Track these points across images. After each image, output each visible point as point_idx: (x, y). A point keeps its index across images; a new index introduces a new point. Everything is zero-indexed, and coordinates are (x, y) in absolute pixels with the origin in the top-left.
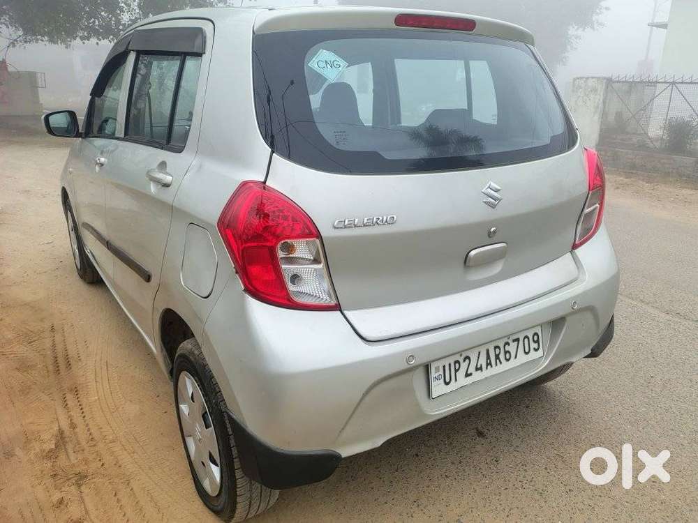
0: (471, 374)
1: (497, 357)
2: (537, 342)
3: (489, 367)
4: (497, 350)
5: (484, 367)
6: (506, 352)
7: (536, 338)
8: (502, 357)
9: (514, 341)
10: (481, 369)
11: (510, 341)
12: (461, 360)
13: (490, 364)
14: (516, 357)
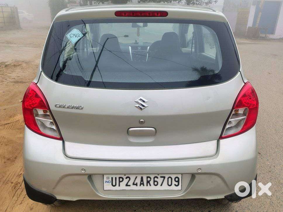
0: (130, 186)
1: (148, 182)
2: (178, 181)
3: (142, 185)
4: (149, 179)
5: (139, 184)
6: (154, 181)
7: (177, 179)
8: (152, 182)
9: (161, 177)
10: (136, 185)
11: (159, 176)
12: (124, 177)
13: (143, 184)
14: (161, 185)
